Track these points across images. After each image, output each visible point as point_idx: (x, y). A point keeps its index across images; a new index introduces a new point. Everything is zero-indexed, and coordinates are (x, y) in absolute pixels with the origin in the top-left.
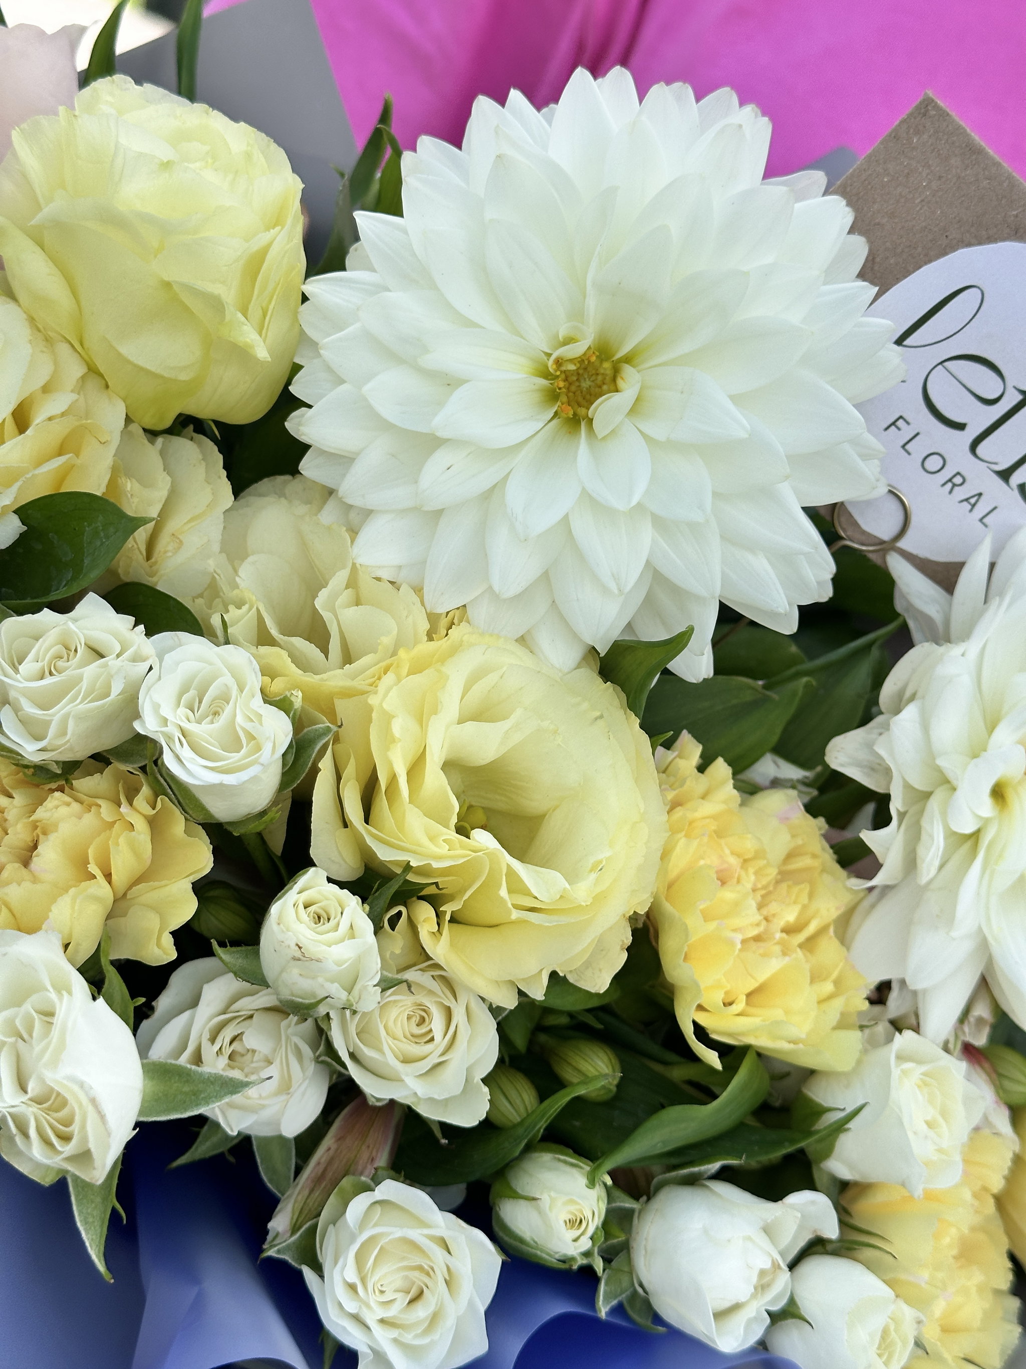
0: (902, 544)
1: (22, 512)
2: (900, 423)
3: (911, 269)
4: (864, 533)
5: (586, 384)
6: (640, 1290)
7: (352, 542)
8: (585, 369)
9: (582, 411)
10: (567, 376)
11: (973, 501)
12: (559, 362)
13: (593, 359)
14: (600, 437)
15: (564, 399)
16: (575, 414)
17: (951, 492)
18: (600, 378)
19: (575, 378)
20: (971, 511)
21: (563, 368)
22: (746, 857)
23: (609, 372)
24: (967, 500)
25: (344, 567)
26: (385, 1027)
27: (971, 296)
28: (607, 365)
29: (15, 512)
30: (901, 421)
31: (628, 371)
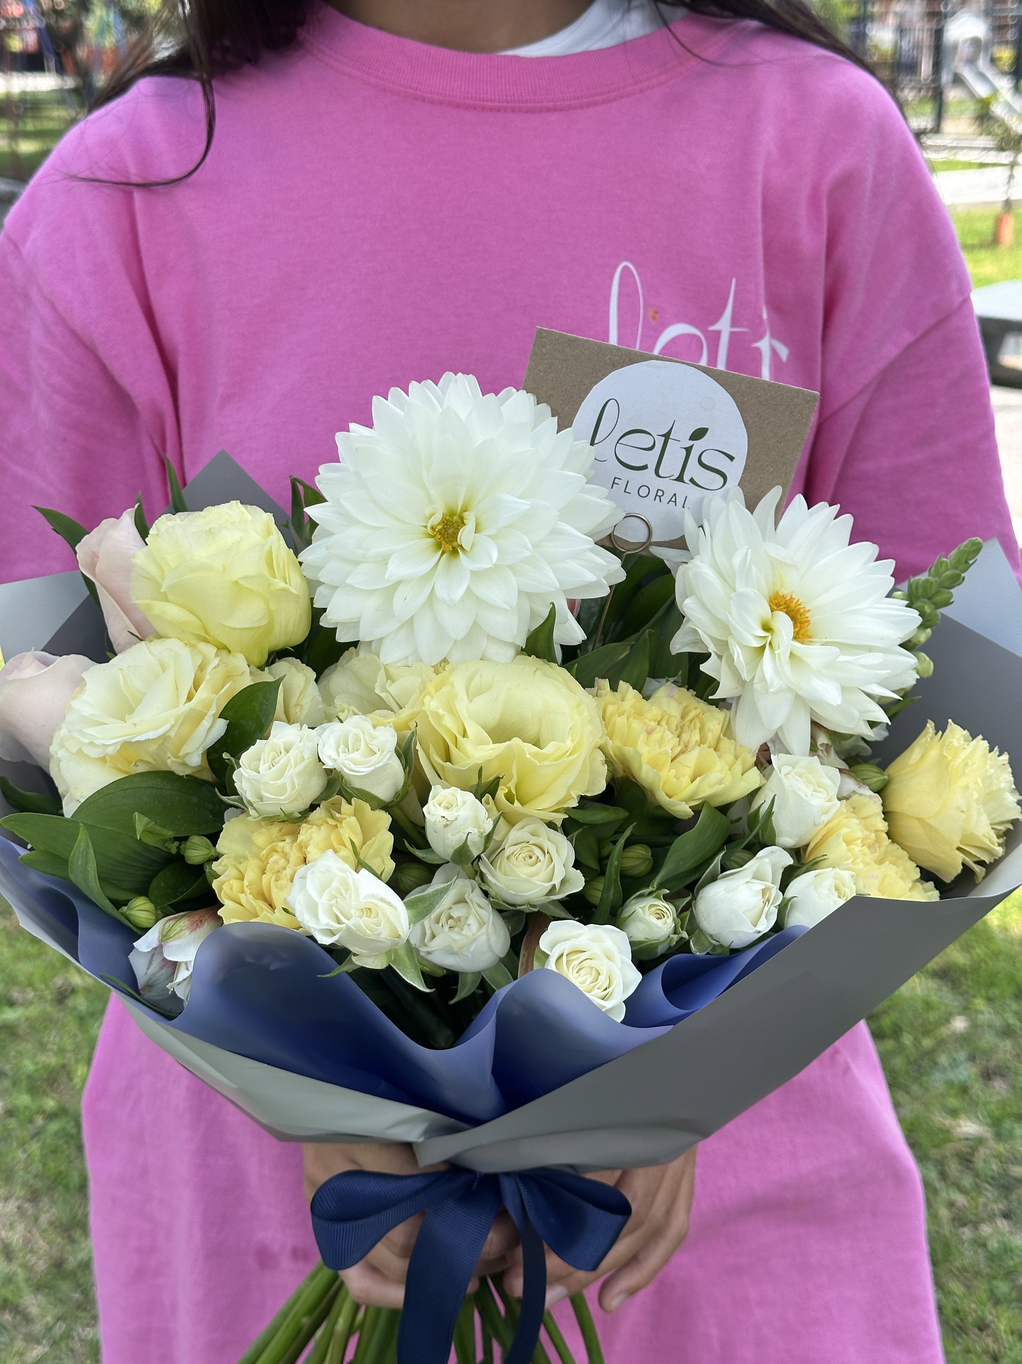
0: (653, 540)
1: (222, 716)
2: (616, 481)
3: (577, 407)
4: (633, 543)
5: (450, 531)
6: (714, 942)
7: (379, 658)
8: (447, 524)
9: (455, 544)
10: (440, 532)
11: (673, 499)
12: (433, 528)
13: (448, 518)
14: (468, 550)
15: (444, 543)
16: (454, 548)
17: (660, 501)
18: (455, 524)
19: (444, 531)
20: (676, 505)
21: (437, 530)
22: (658, 720)
23: (459, 520)
24: (670, 500)
25: (380, 669)
26: (513, 865)
27: (612, 405)
28: (455, 518)
29: (219, 717)
30: (616, 479)
31: (466, 514)
